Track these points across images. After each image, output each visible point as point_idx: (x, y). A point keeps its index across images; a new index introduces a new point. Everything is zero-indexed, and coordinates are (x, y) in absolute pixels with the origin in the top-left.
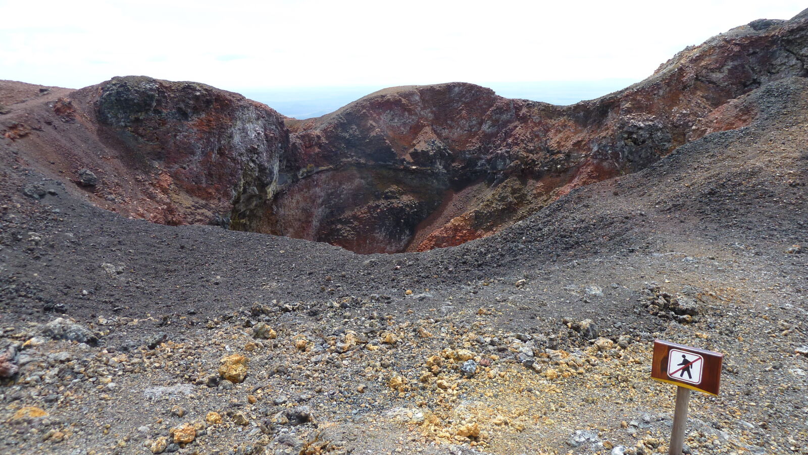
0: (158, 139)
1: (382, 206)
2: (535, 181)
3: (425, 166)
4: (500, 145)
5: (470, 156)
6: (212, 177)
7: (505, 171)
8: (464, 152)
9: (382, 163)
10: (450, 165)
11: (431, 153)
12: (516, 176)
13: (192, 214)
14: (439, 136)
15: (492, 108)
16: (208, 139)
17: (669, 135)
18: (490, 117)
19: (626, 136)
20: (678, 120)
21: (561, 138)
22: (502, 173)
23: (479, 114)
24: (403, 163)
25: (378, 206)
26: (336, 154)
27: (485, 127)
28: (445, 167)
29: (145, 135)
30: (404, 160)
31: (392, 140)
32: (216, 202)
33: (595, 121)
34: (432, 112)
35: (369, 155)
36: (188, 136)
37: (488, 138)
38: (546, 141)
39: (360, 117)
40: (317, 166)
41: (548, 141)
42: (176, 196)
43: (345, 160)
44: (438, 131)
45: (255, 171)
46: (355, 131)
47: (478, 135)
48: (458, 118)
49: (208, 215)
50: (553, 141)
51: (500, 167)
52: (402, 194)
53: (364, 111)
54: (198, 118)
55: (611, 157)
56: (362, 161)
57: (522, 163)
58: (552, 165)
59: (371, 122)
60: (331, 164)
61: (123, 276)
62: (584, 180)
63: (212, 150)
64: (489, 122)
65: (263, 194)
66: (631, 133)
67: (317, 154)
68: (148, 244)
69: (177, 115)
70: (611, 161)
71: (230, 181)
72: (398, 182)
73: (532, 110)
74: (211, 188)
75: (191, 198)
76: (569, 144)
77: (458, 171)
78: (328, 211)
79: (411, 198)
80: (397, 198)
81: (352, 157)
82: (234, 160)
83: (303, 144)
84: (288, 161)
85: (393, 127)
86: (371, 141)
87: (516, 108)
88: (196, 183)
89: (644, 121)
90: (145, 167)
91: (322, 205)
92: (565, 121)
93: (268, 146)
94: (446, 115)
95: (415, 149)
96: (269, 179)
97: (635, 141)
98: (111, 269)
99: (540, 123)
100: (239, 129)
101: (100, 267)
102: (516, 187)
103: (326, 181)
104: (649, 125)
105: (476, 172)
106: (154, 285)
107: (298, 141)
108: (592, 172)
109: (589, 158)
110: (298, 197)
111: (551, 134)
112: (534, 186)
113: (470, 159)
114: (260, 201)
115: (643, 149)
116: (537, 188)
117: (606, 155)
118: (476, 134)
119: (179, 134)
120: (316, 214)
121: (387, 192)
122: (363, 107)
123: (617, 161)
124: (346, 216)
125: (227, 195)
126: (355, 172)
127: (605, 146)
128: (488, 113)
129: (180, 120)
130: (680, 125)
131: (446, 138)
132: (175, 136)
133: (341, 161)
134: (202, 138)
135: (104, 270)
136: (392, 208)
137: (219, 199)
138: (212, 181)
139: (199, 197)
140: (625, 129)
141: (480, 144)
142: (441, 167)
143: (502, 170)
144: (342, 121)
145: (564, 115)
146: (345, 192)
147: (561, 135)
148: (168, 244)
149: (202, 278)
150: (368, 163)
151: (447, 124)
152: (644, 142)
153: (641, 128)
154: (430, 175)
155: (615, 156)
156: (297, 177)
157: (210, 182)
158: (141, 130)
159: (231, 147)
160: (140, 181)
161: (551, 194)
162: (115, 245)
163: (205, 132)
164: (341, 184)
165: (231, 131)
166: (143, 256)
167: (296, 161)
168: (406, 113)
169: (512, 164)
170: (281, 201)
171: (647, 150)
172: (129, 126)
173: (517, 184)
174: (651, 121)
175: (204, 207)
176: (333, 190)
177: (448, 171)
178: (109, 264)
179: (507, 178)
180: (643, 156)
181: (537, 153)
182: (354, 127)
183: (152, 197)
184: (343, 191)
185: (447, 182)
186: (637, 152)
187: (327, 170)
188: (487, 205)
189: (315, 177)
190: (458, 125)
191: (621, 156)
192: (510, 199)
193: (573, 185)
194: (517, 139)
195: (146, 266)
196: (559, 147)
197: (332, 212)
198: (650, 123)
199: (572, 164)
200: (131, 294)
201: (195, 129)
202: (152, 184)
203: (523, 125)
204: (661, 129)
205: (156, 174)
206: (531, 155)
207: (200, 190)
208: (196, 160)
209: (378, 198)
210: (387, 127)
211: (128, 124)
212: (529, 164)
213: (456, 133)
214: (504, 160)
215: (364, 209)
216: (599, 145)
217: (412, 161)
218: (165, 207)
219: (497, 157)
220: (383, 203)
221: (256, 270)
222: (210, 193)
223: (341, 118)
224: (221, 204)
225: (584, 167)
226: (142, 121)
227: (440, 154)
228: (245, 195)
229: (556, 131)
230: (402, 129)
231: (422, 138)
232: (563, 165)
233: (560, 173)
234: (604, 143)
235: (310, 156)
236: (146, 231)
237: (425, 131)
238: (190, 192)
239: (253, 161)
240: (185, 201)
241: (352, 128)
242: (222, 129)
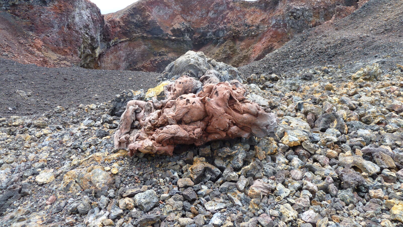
0: (29, 18)
1: (158, 60)
2: (240, 42)
3: (179, 37)
4: (220, 24)
5: (203, 31)
6: (66, 42)
7: (224, 37)
8: (200, 28)
9: (156, 36)
10: (192, 36)
11: (183, 30)
12: (230, 39)
13: (58, 64)
14: (185, 20)
15: (214, 4)
16: (61, 18)
17: (312, 13)
18: (213, 9)
19: (290, 14)
20: (316, 5)
21: (253, 18)
22: (222, 38)
23: (206, 7)
24: (167, 36)
25: (156, 60)
26: (129, 32)
27: (210, 14)
28: (190, 37)
29: (20, 15)
30: (168, 34)
31: (160, 23)
32: (71, 57)
33: (271, 8)
34: (180, 7)
35: (148, 31)
36: (48, 16)
37: (212, 20)
38: (244, 20)
39: (141, 10)
40: (120, 39)
41: (246, 20)
42: (46, 53)
43: (135, 35)
44: (185, 18)
45: (88, 40)
46: (139, 18)
47: (206, 19)
48: (195, 10)
49: (68, 64)
50: (248, 20)
51: (221, 36)
52: (168, 53)
53: (143, 6)
54: (53, 5)
55: (283, 26)
56: (145, 35)
57: (233, 33)
58: (249, 33)
59: (148, 13)
60: (127, 37)
61: (33, 98)
62: (269, 39)
63: (64, 25)
64: (213, 12)
65: (93, 54)
66: (293, 13)
67: (119, 32)
68: (42, 78)
69: (39, 3)
70: (282, 29)
71: (77, 44)
72: (166, 46)
73: (236, 4)
74: (66, 49)
75: (56, 55)
76: (258, 21)
77: (197, 39)
78: (128, 64)
79: (174, 55)
80: (166, 55)
81: (139, 33)
82: (77, 32)
83: (111, 26)
84: (104, 36)
85: (160, 16)
86: (149, 24)
87: (227, 3)
88: (57, 46)
89: (300, 6)
90: (24, 35)
91: (124, 61)
92: (254, 9)
93: (94, 25)
94: (188, 8)
95: (173, 28)
96: (96, 45)
97: (295, 17)
98: (23, 94)
99: (240, 11)
100: (78, 13)
101: (15, 93)
102: (231, 45)
103: (125, 47)
104: (302, 8)
105: (206, 39)
106: (56, 102)
107: (109, 24)
108: (273, 34)
109: (269, 28)
110: (111, 56)
111: (247, 16)
112: (240, 45)
113: (203, 33)
114: (92, 58)
115: (299, 21)
116: (241, 46)
117: (280, 25)
118: (205, 18)
119: (42, 14)
120: (121, 65)
121: (160, 52)
122: (143, 4)
123: (286, 28)
124: (138, 66)
125: (76, 53)
126: (141, 41)
127: (279, 21)
128: (212, 6)
129: (42, 6)
130: (317, 8)
131: (189, 21)
132: (40, 16)
133: (133, 36)
134: (57, 18)
135: (19, 94)
136: (163, 61)
137: (72, 55)
138: (66, 44)
139: (60, 54)
140: (290, 11)
141: (208, 24)
142: (188, 37)
143: (222, 37)
144: (131, 13)
145: (253, 6)
146: (136, 53)
147: (253, 17)
148: (55, 78)
149: (86, 96)
150: (148, 36)
151: (189, 13)
152: (299, 17)
153: (298, 10)
154: (182, 42)
155: (285, 25)
156: (110, 45)
157: (65, 45)
158: (17, 12)
159: (74, 24)
160: (22, 44)
161: (250, 48)
162: (20, 80)
163: (58, 14)
164: (134, 49)
165: (73, 14)
166: (42, 85)
167: (108, 35)
168: (167, 8)
169: (228, 33)
170: (102, 59)
171: (301, 22)
172: (9, 9)
173: (231, 44)
174: (303, 6)
175: (64, 60)
176: (130, 52)
177: (192, 39)
178: (21, 91)
179: (226, 41)
180: (299, 25)
181: (240, 27)
182: (138, 16)
183: (32, 53)
184: (135, 53)
185: (192, 46)
186: (296, 23)
187: (125, 41)
188: (217, 56)
189: (119, 45)
190: (195, 13)
191: (288, 25)
192: (229, 52)
193: (263, 42)
194: (229, 20)
195: (46, 91)
196: (252, 23)
197: (130, 65)
198: (303, 7)
199: (261, 32)
200: (43, 108)
201: (52, 12)
202: (30, 45)
203: (231, 12)
204: (308, 10)
205: (32, 39)
206: (237, 28)
207: (60, 50)
208: (55, 31)
209: (155, 55)
210: (157, 16)
211: (8, 8)
212: (237, 33)
213: (194, 18)
214: (223, 31)
215: (149, 62)
216: (276, 20)
217: (172, 34)
218: (42, 59)
219: (219, 30)
220: (158, 58)
221: (119, 90)
222: (66, 52)
223: (130, 11)
224: (73, 58)
225: (268, 32)
226: (17, 5)
227: (188, 30)
228: (84, 54)
229: (250, 14)
230: (165, 16)
231: (176, 21)
232: (255, 32)
233: (254, 37)
234: (279, 19)
235: (115, 33)
236: (38, 71)
237: (178, 17)
238: (54, 51)
239: (87, 34)
240: (53, 56)
241: (137, 17)
242: (68, 12)
